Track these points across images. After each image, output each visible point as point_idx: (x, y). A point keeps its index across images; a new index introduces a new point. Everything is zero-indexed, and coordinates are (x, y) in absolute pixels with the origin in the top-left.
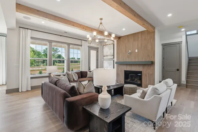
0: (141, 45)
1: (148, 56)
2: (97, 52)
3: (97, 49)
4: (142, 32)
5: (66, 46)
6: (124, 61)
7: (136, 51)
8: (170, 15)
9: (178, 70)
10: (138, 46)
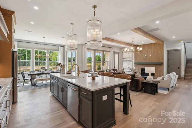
0: (154, 52)
1: (159, 59)
2: (119, 55)
3: (118, 53)
4: (154, 43)
5: (102, 52)
6: (141, 62)
7: (150, 55)
8: (174, 37)
9: (179, 68)
10: (151, 52)
